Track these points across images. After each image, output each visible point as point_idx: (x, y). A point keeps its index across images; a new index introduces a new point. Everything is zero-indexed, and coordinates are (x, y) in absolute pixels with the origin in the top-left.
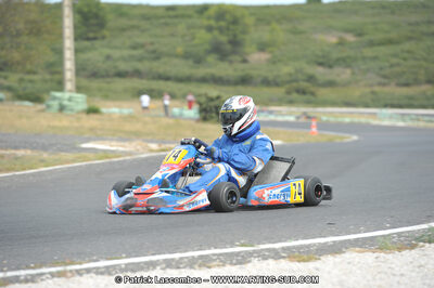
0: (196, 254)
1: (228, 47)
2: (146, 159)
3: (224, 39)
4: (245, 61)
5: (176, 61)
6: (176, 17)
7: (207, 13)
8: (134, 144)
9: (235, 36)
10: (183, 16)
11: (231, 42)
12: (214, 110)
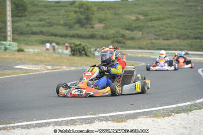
0: (69, 119)
1: (85, 21)
2: (46, 73)
3: (83, 17)
4: (93, 28)
5: (60, 27)
6: (60, 6)
7: (74, 5)
8: (40, 66)
9: (88, 16)
10: (63, 6)
11: (86, 18)
12: (78, 50)
